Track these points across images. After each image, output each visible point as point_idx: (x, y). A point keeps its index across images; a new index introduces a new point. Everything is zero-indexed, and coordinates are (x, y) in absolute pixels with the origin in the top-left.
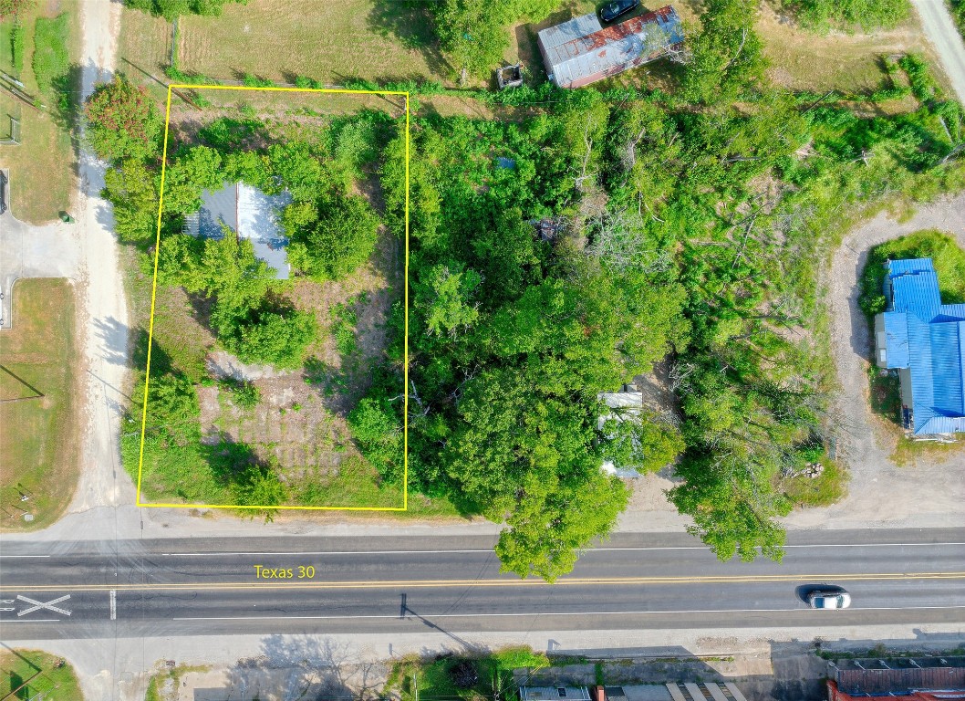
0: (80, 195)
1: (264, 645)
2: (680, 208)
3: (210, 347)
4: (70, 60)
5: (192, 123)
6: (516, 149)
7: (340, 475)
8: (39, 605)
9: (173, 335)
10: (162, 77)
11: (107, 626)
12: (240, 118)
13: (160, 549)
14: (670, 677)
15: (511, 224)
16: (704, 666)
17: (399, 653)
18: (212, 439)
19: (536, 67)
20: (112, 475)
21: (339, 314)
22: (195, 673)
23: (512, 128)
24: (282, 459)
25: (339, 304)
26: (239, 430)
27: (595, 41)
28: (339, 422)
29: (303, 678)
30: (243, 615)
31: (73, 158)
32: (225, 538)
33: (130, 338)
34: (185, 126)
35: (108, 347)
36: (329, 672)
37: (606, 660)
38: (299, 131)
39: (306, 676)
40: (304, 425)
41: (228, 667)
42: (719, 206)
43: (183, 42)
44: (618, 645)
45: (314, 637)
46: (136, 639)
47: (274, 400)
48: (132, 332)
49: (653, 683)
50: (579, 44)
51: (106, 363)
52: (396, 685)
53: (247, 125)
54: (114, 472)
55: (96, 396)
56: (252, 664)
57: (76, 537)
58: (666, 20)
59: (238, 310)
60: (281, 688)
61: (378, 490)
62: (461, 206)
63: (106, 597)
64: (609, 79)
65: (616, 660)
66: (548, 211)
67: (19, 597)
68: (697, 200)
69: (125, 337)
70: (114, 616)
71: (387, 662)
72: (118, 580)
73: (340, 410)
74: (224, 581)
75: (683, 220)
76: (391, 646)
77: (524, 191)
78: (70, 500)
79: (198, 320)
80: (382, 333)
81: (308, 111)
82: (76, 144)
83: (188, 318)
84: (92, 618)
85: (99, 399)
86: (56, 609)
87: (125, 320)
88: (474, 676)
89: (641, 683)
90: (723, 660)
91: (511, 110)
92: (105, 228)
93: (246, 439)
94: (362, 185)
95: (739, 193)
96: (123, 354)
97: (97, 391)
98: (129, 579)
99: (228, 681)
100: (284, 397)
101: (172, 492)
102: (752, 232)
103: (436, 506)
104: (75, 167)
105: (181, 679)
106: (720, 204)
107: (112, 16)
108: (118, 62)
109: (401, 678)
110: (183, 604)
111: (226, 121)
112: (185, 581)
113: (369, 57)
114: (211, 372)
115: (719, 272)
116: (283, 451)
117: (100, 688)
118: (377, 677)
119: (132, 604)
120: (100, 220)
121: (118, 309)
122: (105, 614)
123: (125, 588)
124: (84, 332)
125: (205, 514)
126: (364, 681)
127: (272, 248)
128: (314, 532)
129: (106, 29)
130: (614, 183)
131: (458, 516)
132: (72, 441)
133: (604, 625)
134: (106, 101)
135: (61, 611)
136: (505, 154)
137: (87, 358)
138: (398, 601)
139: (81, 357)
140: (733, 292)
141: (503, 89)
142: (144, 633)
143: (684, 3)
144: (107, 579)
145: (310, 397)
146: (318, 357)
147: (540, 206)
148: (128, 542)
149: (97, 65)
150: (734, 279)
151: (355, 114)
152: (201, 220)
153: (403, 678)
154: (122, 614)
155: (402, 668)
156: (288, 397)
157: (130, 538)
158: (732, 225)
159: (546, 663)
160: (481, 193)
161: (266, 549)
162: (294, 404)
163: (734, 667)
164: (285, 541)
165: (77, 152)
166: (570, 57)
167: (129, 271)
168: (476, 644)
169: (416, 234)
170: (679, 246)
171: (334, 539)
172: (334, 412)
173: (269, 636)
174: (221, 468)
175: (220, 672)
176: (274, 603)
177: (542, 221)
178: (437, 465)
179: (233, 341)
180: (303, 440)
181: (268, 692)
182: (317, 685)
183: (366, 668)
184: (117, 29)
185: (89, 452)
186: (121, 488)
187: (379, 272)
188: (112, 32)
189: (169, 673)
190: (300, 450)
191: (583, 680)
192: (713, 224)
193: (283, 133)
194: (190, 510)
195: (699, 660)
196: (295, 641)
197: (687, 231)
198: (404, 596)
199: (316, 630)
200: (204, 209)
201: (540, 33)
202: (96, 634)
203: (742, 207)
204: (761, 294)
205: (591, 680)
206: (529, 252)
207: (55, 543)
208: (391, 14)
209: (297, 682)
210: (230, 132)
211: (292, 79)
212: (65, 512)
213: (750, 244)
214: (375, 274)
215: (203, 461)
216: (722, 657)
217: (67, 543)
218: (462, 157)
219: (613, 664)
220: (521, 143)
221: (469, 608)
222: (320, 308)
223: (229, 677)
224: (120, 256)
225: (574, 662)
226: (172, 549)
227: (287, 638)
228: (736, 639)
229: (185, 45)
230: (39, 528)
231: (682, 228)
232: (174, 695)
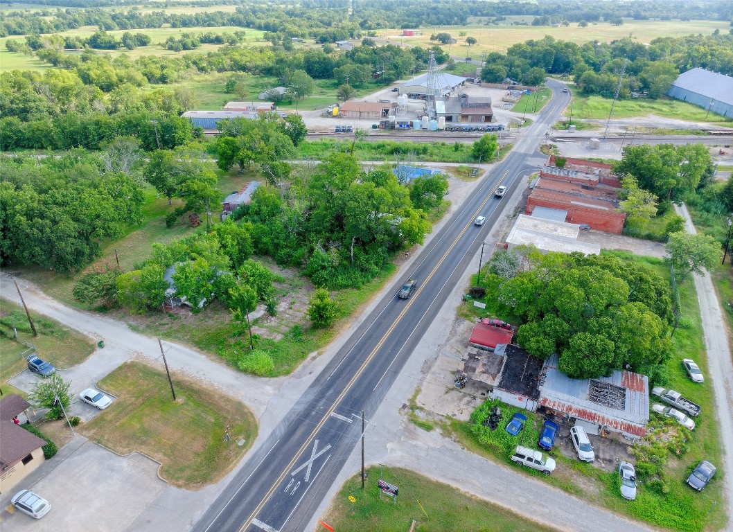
8: (309, 463)
11: (355, 428)
13: (323, 381)
17: (453, 311)
22: (419, 396)
32: (340, 350)
40: (305, 304)
47: (282, 310)
57: (279, 420)
63: (333, 419)
67: (293, 474)
70: (350, 421)
71: (457, 318)
72: (326, 408)
76: (447, 313)
78: (252, 414)
84: (343, 433)
86: (320, 453)
98: (330, 402)
100: (284, 306)
105: (419, 405)
110: (366, 382)
112: (353, 376)
117: (399, 453)
119: (348, 407)
122: (343, 427)
123: (334, 406)
125: (319, 355)
132: (217, 397)
135: (324, 450)
144: (321, 414)
162: (291, 304)
166: (239, 198)
175: (425, 384)
176: (394, 343)
186: (269, 385)
189: (411, 411)
194: (311, 360)
202: (356, 437)
207: (273, 433)
212: (257, 420)
217: (279, 426)
230: (254, 439)
232: (429, 413)
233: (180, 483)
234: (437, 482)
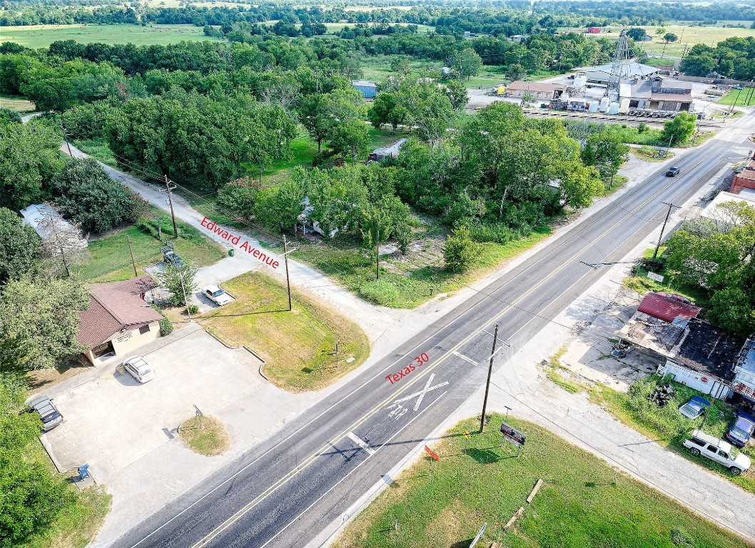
1: (570, 316)
8: (422, 394)
11: (480, 371)
13: (449, 320)
17: (619, 281)
22: (564, 356)
32: (474, 296)
36: (614, 307)
46: (506, 364)
56: (579, 329)
63: (456, 358)
70: (475, 363)
71: (623, 287)
74: (502, 308)
76: (611, 281)
78: (366, 337)
84: (465, 374)
86: (435, 387)
99: (587, 343)
105: (562, 364)
110: (500, 330)
112: (485, 321)
118: (631, 294)
119: (475, 350)
122: (468, 366)
123: (459, 346)
125: (448, 296)
126: (631, 298)
128: (506, 270)
132: (333, 315)
135: (440, 385)
138: (582, 265)
142: (504, 358)
154: (478, 358)
161: (498, 287)
173: (564, 311)
181: (608, 334)
182: (619, 315)
183: (623, 295)
189: (551, 368)
194: (439, 299)
198: (580, 262)
199: (577, 295)
202: (480, 381)
209: (610, 320)
212: (370, 343)
223: (584, 341)
226: (455, 316)
227: (573, 306)
230: (364, 360)
232: (574, 375)
233: (280, 383)
234: (576, 447)
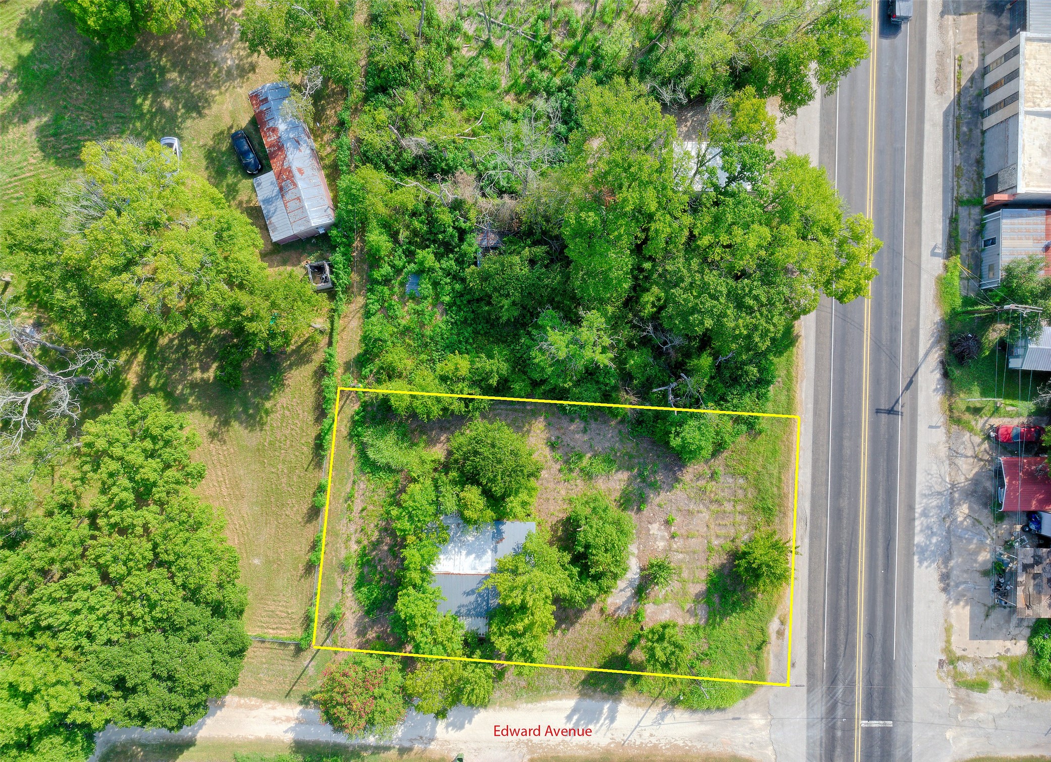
0: (433, 746)
1: (925, 564)
2: (469, 95)
3: (602, 611)
4: (287, 754)
5: (358, 624)
6: (398, 271)
7: (744, 475)
9: (588, 651)
10: (307, 656)
11: (900, 731)
12: (355, 572)
13: (819, 672)
14: (976, 125)
15: (485, 277)
16: (966, 88)
17: (939, 418)
18: (702, 612)
19: (308, 247)
20: (736, 722)
21: (571, 470)
22: (953, 639)
23: (377, 275)
24: (726, 538)
25: (560, 471)
26: (693, 583)
27: (285, 179)
28: (688, 474)
29: (962, 522)
30: (893, 584)
31: (393, 753)
32: (809, 601)
33: (590, 697)
34: (361, 633)
35: (598, 722)
36: (956, 495)
37: (955, 194)
38: (370, 508)
39: (960, 519)
40: (690, 513)
41: (947, 603)
42: (466, 52)
43: (271, 631)
44: (940, 181)
45: (918, 509)
46: (914, 699)
47: (661, 544)
48: (583, 695)
49: (982, 144)
50: (288, 197)
51: (616, 724)
52: (973, 423)
53: (363, 565)
54: (734, 719)
55: (651, 735)
56: (945, 577)
58: (266, 100)
59: (571, 576)
60: (972, 546)
61: (763, 435)
62: (458, 335)
63: (868, 731)
64: (324, 167)
65: (955, 183)
66: (469, 238)
68: (461, 76)
69: (589, 703)
70: (889, 723)
71: (948, 432)
72: (850, 718)
73: (674, 473)
74: (855, 604)
75: (481, 92)
76: (931, 427)
77: (445, 264)
79: (572, 624)
80: (593, 425)
81: (349, 498)
82: (377, 749)
83: (570, 634)
84: (890, 746)
85: (654, 733)
87: (569, 703)
88: (967, 338)
89: (982, 157)
90: (960, 66)
91: (355, 277)
92: (470, 722)
93: (703, 576)
94: (432, 442)
95: (454, 29)
96: (606, 707)
97: (646, 734)
98: (850, 706)
99: (962, 603)
100: (659, 533)
101: (757, 657)
102: (496, 18)
103: (783, 373)
104: (403, 751)
105: (959, 653)
106: (464, 51)
107: (239, 706)
108: (290, 701)
109: (968, 417)
110: (878, 649)
111: (358, 586)
112: (854, 646)
113: (292, 429)
114: (629, 611)
115: (540, 55)
116: (717, 536)
117: (965, 740)
118: (963, 443)
119: (876, 703)
120: (461, 727)
121: (558, 710)
122: (886, 733)
123: (859, 711)
124: (582, 747)
125: (782, 623)
126: (967, 457)
127: (501, 539)
129: (254, 713)
130: (443, 164)
131: (795, 350)
133: (917, 194)
134: (344, 709)
136: (402, 284)
137: (610, 744)
138: (884, 417)
139: (607, 750)
140: (562, 42)
141: (333, 283)
142: (908, 692)
143: (243, 83)
144: (849, 729)
145: (660, 506)
146: (617, 495)
147: (465, 247)
148: (810, 706)
149: (292, 724)
150: (548, 39)
151: (353, 447)
152: (468, 615)
153: (967, 414)
154: (886, 714)
155: (956, 414)
156: (659, 529)
157: (805, 703)
158: (489, 39)
159: (957, 260)
160: (445, 312)
161: (823, 558)
162: (667, 523)
163: (968, 55)
164: (814, 537)
165: (387, 749)
166: (303, 207)
167: (516, 697)
168: (932, 336)
169: (494, 381)
170: (509, 98)
171: (814, 484)
172: (677, 480)
173: (916, 558)
174: (734, 603)
175: (953, 611)
176: (880, 551)
177: (480, 245)
178: (742, 369)
179: (604, 582)
180: (706, 515)
181: (976, 561)
182: (970, 508)
183: (953, 454)
184: (254, 701)
185: (711, 745)
186: (752, 712)
187: (527, 426)
188: (257, 707)
189: (951, 667)
190: (716, 518)
191: (975, 220)
192: (486, 60)
193: (372, 525)
194: (778, 638)
195: (959, 93)
196: (921, 531)
197: (493, 89)
198: (878, 411)
199: (911, 508)
200: (456, 612)
201: (274, 240)
202: (907, 743)
203: (468, 27)
204: (566, 10)
205: (976, 211)
206: (516, 259)
208: (246, 404)
209: (967, 529)
210: (370, 582)
211: (315, 512)
213: (510, 20)
214: (529, 431)
215: (725, 623)
216: (957, 68)
218: (407, 331)
219: (959, 186)
220: (393, 266)
221: (894, 341)
222: (563, 492)
223: (957, 602)
224: (500, 706)
225: (956, 229)
226: (818, 660)
227: (918, 539)
228: (938, 52)
229: (273, 629)
231: (490, 94)
232: (976, 662)
234: (1019, 758)
